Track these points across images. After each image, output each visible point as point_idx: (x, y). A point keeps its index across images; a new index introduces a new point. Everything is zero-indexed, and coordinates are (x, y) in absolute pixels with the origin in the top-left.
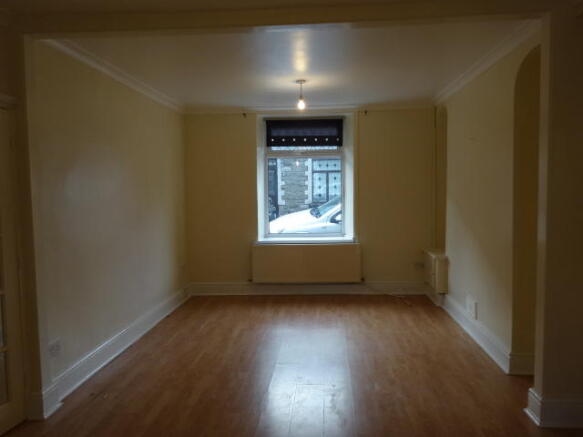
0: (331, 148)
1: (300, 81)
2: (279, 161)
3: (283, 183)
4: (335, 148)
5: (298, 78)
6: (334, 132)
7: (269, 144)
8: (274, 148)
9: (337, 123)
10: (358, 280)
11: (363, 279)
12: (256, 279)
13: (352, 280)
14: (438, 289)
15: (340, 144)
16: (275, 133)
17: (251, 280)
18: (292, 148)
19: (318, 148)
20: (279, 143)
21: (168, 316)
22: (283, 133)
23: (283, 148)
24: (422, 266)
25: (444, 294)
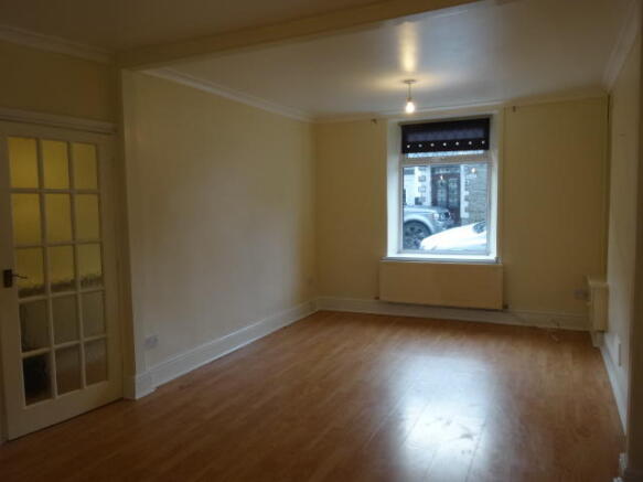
0: (475, 152)
1: (408, 82)
2: (462, 167)
3: (468, 193)
4: (481, 152)
5: (407, 78)
6: (480, 134)
7: (405, 151)
8: (411, 155)
9: (483, 123)
10: (499, 306)
11: (505, 307)
12: (383, 298)
13: (493, 307)
14: (597, 326)
15: (486, 147)
16: (411, 138)
17: (377, 298)
18: (430, 154)
19: (461, 153)
20: (415, 149)
21: (285, 328)
22: (421, 137)
23: (421, 155)
24: (585, 295)
25: (603, 332)
